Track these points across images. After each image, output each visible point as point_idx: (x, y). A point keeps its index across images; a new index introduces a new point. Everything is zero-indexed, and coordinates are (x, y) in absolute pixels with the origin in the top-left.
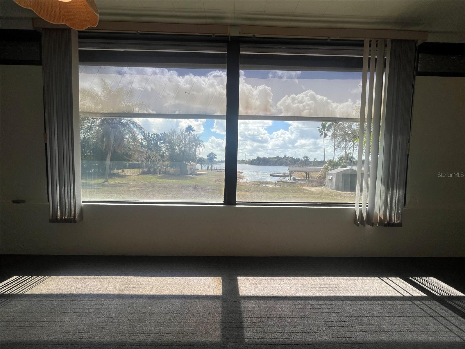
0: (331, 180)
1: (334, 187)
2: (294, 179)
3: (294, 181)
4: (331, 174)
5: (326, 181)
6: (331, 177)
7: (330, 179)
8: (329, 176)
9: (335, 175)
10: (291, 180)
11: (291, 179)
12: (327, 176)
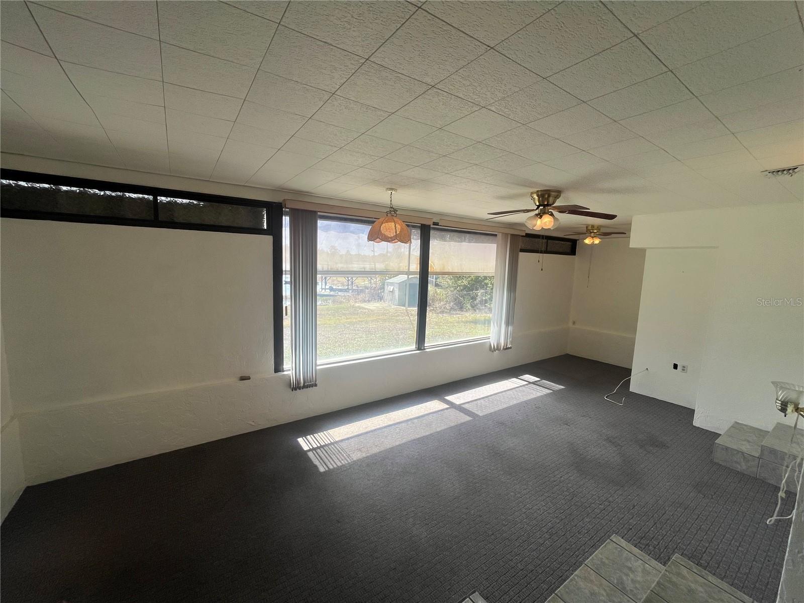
0: (392, 292)
1: (396, 302)
2: (331, 289)
3: (332, 293)
4: (392, 284)
5: (386, 295)
6: (392, 288)
7: (391, 290)
8: (389, 287)
9: (397, 286)
10: (327, 290)
11: (325, 289)
12: (386, 286)
